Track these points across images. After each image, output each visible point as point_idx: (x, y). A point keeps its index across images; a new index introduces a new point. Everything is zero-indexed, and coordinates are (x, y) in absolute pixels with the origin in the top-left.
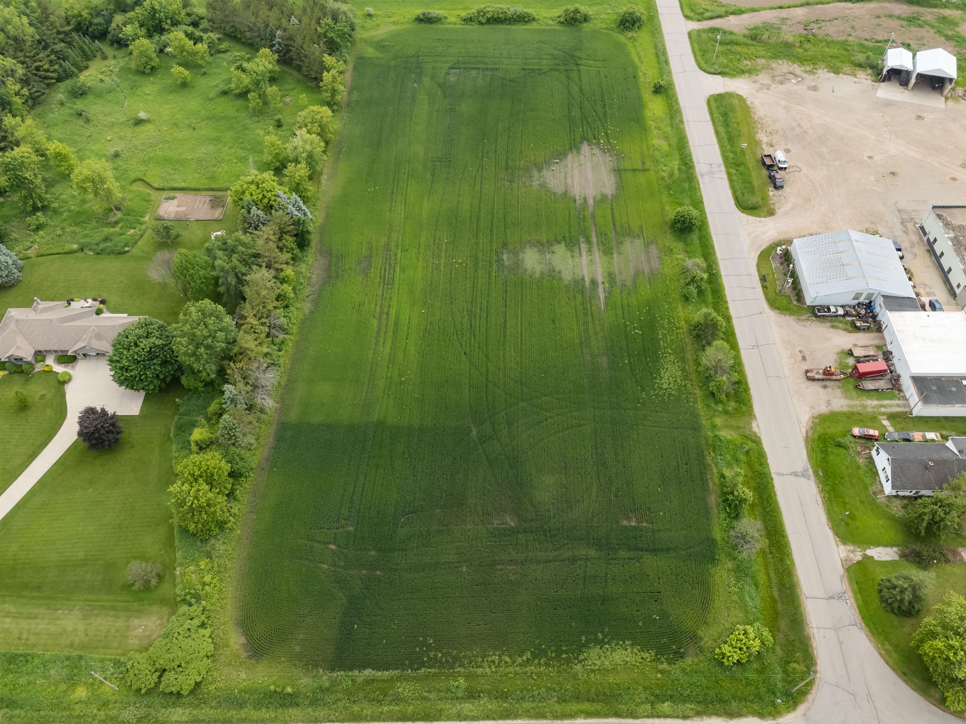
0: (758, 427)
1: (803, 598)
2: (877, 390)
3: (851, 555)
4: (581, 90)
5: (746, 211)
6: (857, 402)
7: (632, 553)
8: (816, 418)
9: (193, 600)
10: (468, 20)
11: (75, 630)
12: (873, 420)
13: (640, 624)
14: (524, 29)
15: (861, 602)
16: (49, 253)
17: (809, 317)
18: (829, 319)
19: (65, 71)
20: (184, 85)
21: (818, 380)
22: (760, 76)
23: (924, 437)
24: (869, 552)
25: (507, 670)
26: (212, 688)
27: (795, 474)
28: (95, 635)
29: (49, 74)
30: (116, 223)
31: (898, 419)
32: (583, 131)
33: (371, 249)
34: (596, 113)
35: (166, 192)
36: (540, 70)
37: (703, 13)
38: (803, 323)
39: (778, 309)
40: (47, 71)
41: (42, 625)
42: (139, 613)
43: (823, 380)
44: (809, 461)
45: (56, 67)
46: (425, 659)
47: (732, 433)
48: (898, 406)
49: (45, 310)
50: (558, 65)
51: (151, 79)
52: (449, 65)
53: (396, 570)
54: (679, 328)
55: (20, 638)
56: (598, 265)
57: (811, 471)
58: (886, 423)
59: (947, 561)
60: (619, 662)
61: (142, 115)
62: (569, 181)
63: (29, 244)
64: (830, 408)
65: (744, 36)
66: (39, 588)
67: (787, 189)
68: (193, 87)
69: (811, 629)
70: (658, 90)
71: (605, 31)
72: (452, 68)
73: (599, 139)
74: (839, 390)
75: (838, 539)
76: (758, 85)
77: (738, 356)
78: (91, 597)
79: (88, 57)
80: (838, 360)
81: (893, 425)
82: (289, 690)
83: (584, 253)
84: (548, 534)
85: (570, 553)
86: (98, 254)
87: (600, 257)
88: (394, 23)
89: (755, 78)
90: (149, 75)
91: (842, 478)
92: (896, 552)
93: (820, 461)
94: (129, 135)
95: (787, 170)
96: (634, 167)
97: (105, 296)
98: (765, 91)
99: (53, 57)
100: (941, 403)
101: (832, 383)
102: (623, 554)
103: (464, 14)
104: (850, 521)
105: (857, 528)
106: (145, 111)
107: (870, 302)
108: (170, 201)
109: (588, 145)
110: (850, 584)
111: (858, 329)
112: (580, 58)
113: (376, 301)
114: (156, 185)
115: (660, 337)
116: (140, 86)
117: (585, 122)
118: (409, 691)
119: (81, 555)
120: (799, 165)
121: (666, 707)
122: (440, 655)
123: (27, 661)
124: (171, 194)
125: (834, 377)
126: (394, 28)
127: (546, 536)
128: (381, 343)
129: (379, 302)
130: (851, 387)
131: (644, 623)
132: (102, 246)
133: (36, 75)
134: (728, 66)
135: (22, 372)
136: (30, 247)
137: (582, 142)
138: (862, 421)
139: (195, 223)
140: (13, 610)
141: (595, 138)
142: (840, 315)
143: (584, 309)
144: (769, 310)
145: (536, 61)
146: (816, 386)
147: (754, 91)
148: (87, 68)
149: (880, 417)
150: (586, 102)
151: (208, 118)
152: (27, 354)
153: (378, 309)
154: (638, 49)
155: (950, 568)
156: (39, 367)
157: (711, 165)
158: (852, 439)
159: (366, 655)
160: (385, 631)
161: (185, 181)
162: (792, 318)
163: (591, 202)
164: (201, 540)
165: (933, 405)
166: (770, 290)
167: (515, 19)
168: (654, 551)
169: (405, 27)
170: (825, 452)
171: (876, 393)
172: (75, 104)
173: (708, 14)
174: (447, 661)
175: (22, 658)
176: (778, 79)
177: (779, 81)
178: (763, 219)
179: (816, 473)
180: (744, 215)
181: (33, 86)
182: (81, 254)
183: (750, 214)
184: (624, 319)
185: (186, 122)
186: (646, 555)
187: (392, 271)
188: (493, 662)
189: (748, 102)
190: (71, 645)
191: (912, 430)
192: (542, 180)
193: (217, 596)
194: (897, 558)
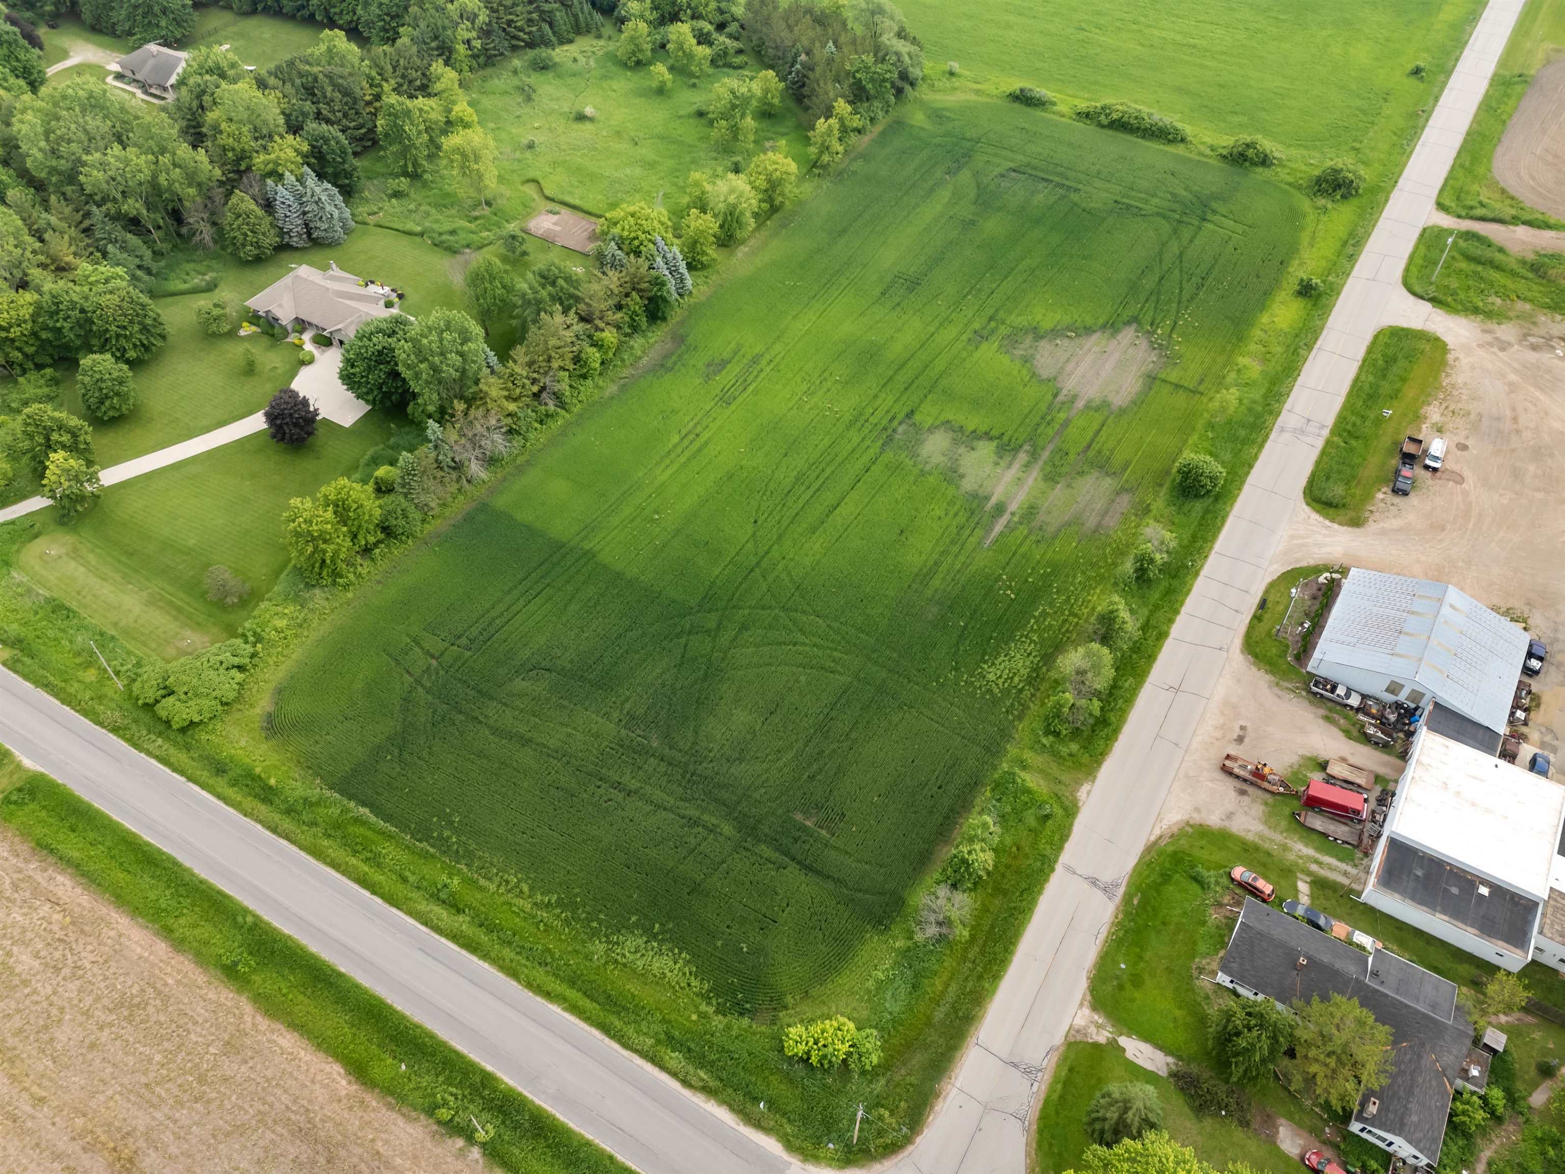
0: (1088, 793)
1: (971, 1041)
2: (1325, 835)
3: (1092, 1030)
4: (1181, 255)
5: (1314, 504)
6: (1278, 837)
7: (777, 854)
8: (1191, 826)
9: (251, 639)
10: (1085, 116)
11: (130, 611)
12: (1287, 872)
13: (719, 943)
14: (1161, 150)
15: (1055, 1097)
16: (388, 225)
17: (1297, 688)
18: (1330, 704)
19: (542, 37)
20: (661, 91)
21: (1237, 777)
22: (1503, 326)
23: (1350, 935)
24: (1123, 1041)
25: (515, 901)
26: (204, 737)
27: (1094, 882)
28: (143, 626)
29: (521, 34)
30: (476, 218)
31: (1330, 893)
32: (1141, 309)
33: (735, 353)
34: (1181, 291)
35: (553, 204)
36: (1141, 209)
37: (1472, 208)
38: (1279, 692)
39: (1256, 656)
40: (521, 30)
41: (107, 591)
42: (199, 626)
43: (1245, 780)
44: (1131, 876)
45: (534, 29)
46: (435, 834)
47: (1042, 782)
48: (1345, 874)
49: (333, 278)
50: (1173, 211)
51: (629, 73)
52: (1011, 165)
53: (480, 722)
54: (1076, 615)
55: (79, 593)
56: (1026, 489)
57: (1122, 890)
58: (1303, 887)
59: (1244, 1123)
60: (656, 972)
61: (589, 111)
62: (1069, 367)
63: (376, 210)
64: (1226, 823)
65: (1523, 262)
66: (131, 554)
67: (1413, 499)
68: (669, 98)
69: (949, 1086)
70: (1306, 290)
71: (1287, 187)
72: (1014, 171)
73: (1157, 327)
74: (1262, 808)
75: (1089, 998)
76: (1488, 337)
77: (1135, 689)
78: (168, 588)
79: (580, 29)
80: (1296, 767)
81: (1312, 896)
82: (272, 782)
83: (1016, 466)
84: (688, 776)
85: (697, 814)
86: (435, 245)
87: (1036, 479)
88: (977, 92)
89: (1491, 325)
90: (630, 68)
91: (1164, 923)
92: (1168, 1064)
93: (1147, 885)
94: (560, 130)
95: (1438, 474)
96: (1182, 383)
97: (408, 291)
98: (1495, 350)
99: (535, 16)
100: (1413, 898)
101: (1259, 793)
102: (765, 850)
103: (1083, 105)
104: (1128, 986)
105: (1133, 1000)
106: (595, 107)
107: (1416, 709)
108: (550, 215)
109: (1137, 331)
110: (1058, 1065)
111: (1367, 739)
112: (1214, 212)
113: (696, 415)
114: (547, 192)
115: (1037, 614)
116: (611, 79)
117: (1153, 298)
118: (392, 859)
119: (192, 542)
120: (1467, 473)
121: (675, 1058)
122: (454, 840)
123: (68, 617)
124: (557, 207)
125: (1265, 785)
126: (973, 97)
127: (683, 778)
128: (663, 466)
129: (698, 418)
130: (1287, 811)
131: (725, 945)
132: (445, 237)
133: (504, 30)
134: (1454, 294)
135: (273, 335)
136: (375, 213)
137: (1128, 323)
138: (1264, 865)
139: (558, 249)
140: (93, 563)
141: (1152, 325)
142: (1352, 707)
143: (958, 534)
144: (1238, 651)
145: (1143, 196)
146: (1228, 787)
147: (1474, 345)
148: (571, 41)
149: (1299, 875)
150: (1177, 272)
151: (662, 138)
152: (285, 316)
153: (691, 424)
154: (1320, 227)
155: (1242, 1135)
156: (293, 338)
157: (1309, 420)
158: (1225, 881)
159: (377, 793)
160: (417, 780)
161: (581, 199)
162: (1268, 677)
163: (1080, 404)
164: (307, 583)
165: (1396, 895)
166: (1263, 627)
167: (1153, 132)
168: (808, 868)
169: (989, 100)
170: (1166, 878)
171: (1323, 839)
172: (529, 77)
173: (1480, 212)
174: (457, 851)
175: (65, 612)
176: (1532, 339)
177: (1532, 344)
178: (1336, 526)
179: (1127, 898)
180: (1307, 509)
181: (493, 41)
182: (418, 239)
183: (1318, 512)
184: (1004, 568)
185: (632, 134)
186: (793, 867)
187: (742, 388)
188: (507, 882)
189: (1450, 357)
190: (115, 624)
191: (1340, 918)
192: (1030, 351)
193: (280, 649)
194: (1163, 1073)
